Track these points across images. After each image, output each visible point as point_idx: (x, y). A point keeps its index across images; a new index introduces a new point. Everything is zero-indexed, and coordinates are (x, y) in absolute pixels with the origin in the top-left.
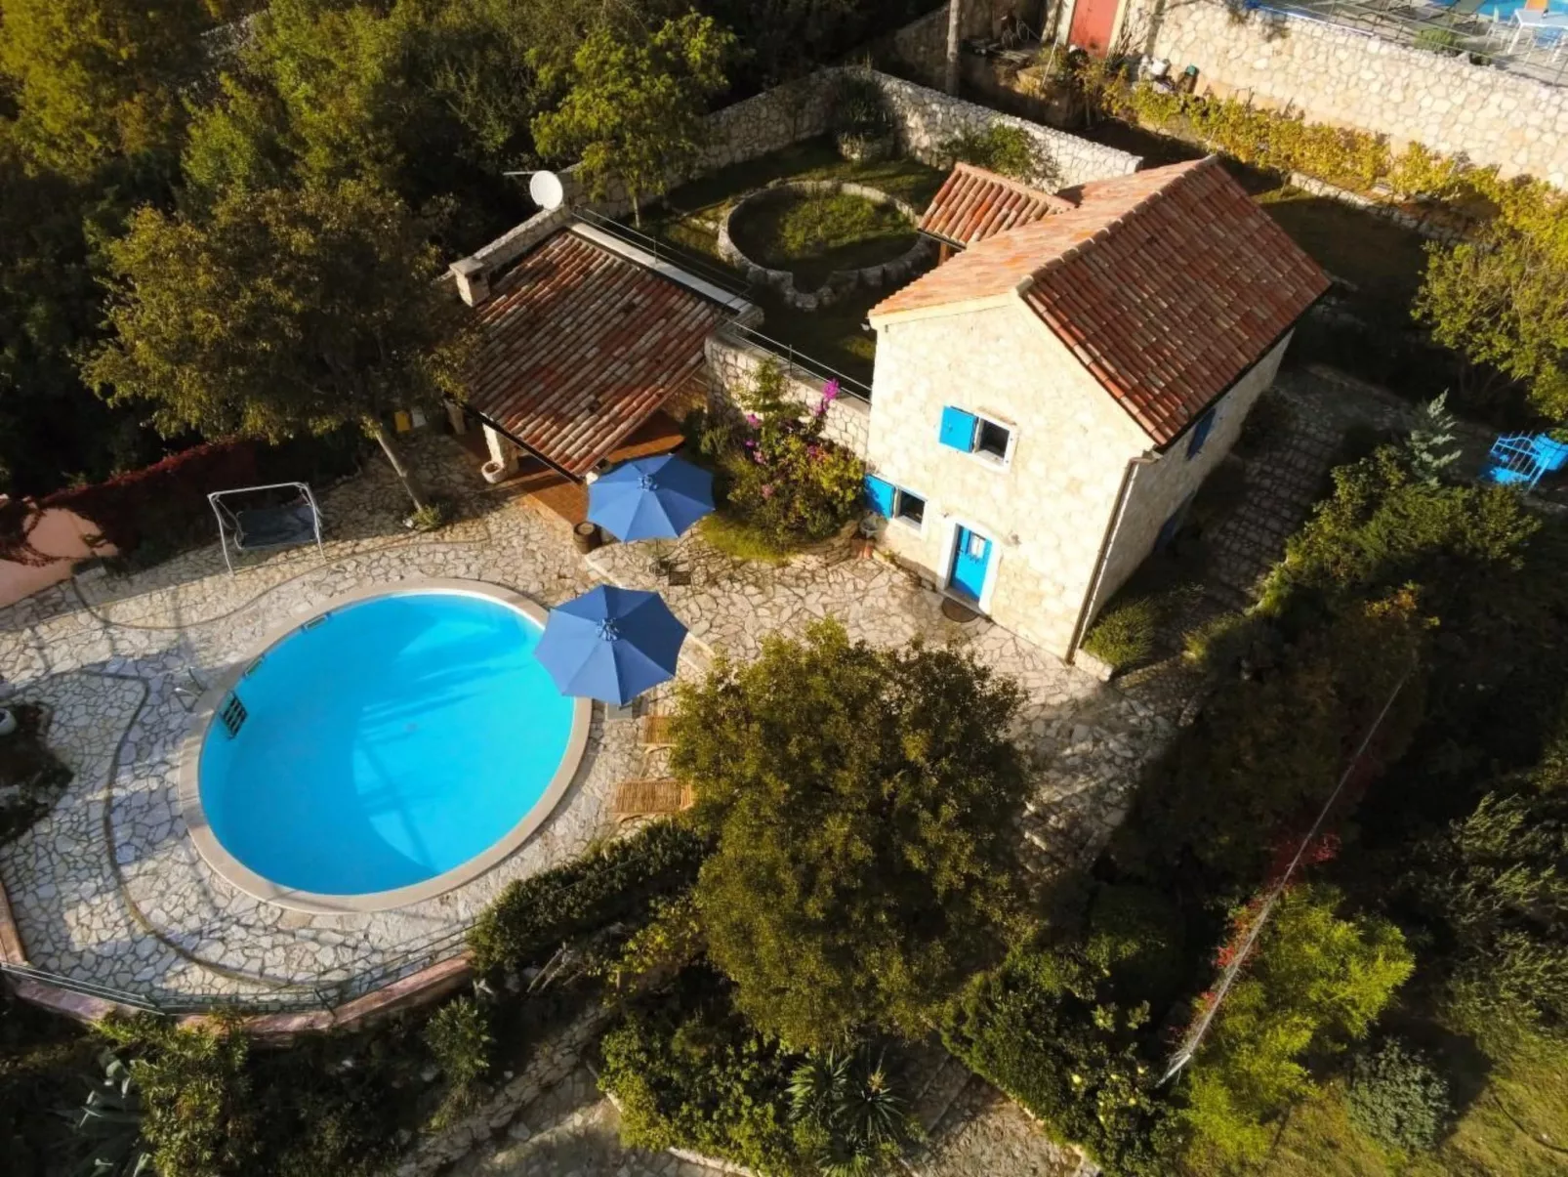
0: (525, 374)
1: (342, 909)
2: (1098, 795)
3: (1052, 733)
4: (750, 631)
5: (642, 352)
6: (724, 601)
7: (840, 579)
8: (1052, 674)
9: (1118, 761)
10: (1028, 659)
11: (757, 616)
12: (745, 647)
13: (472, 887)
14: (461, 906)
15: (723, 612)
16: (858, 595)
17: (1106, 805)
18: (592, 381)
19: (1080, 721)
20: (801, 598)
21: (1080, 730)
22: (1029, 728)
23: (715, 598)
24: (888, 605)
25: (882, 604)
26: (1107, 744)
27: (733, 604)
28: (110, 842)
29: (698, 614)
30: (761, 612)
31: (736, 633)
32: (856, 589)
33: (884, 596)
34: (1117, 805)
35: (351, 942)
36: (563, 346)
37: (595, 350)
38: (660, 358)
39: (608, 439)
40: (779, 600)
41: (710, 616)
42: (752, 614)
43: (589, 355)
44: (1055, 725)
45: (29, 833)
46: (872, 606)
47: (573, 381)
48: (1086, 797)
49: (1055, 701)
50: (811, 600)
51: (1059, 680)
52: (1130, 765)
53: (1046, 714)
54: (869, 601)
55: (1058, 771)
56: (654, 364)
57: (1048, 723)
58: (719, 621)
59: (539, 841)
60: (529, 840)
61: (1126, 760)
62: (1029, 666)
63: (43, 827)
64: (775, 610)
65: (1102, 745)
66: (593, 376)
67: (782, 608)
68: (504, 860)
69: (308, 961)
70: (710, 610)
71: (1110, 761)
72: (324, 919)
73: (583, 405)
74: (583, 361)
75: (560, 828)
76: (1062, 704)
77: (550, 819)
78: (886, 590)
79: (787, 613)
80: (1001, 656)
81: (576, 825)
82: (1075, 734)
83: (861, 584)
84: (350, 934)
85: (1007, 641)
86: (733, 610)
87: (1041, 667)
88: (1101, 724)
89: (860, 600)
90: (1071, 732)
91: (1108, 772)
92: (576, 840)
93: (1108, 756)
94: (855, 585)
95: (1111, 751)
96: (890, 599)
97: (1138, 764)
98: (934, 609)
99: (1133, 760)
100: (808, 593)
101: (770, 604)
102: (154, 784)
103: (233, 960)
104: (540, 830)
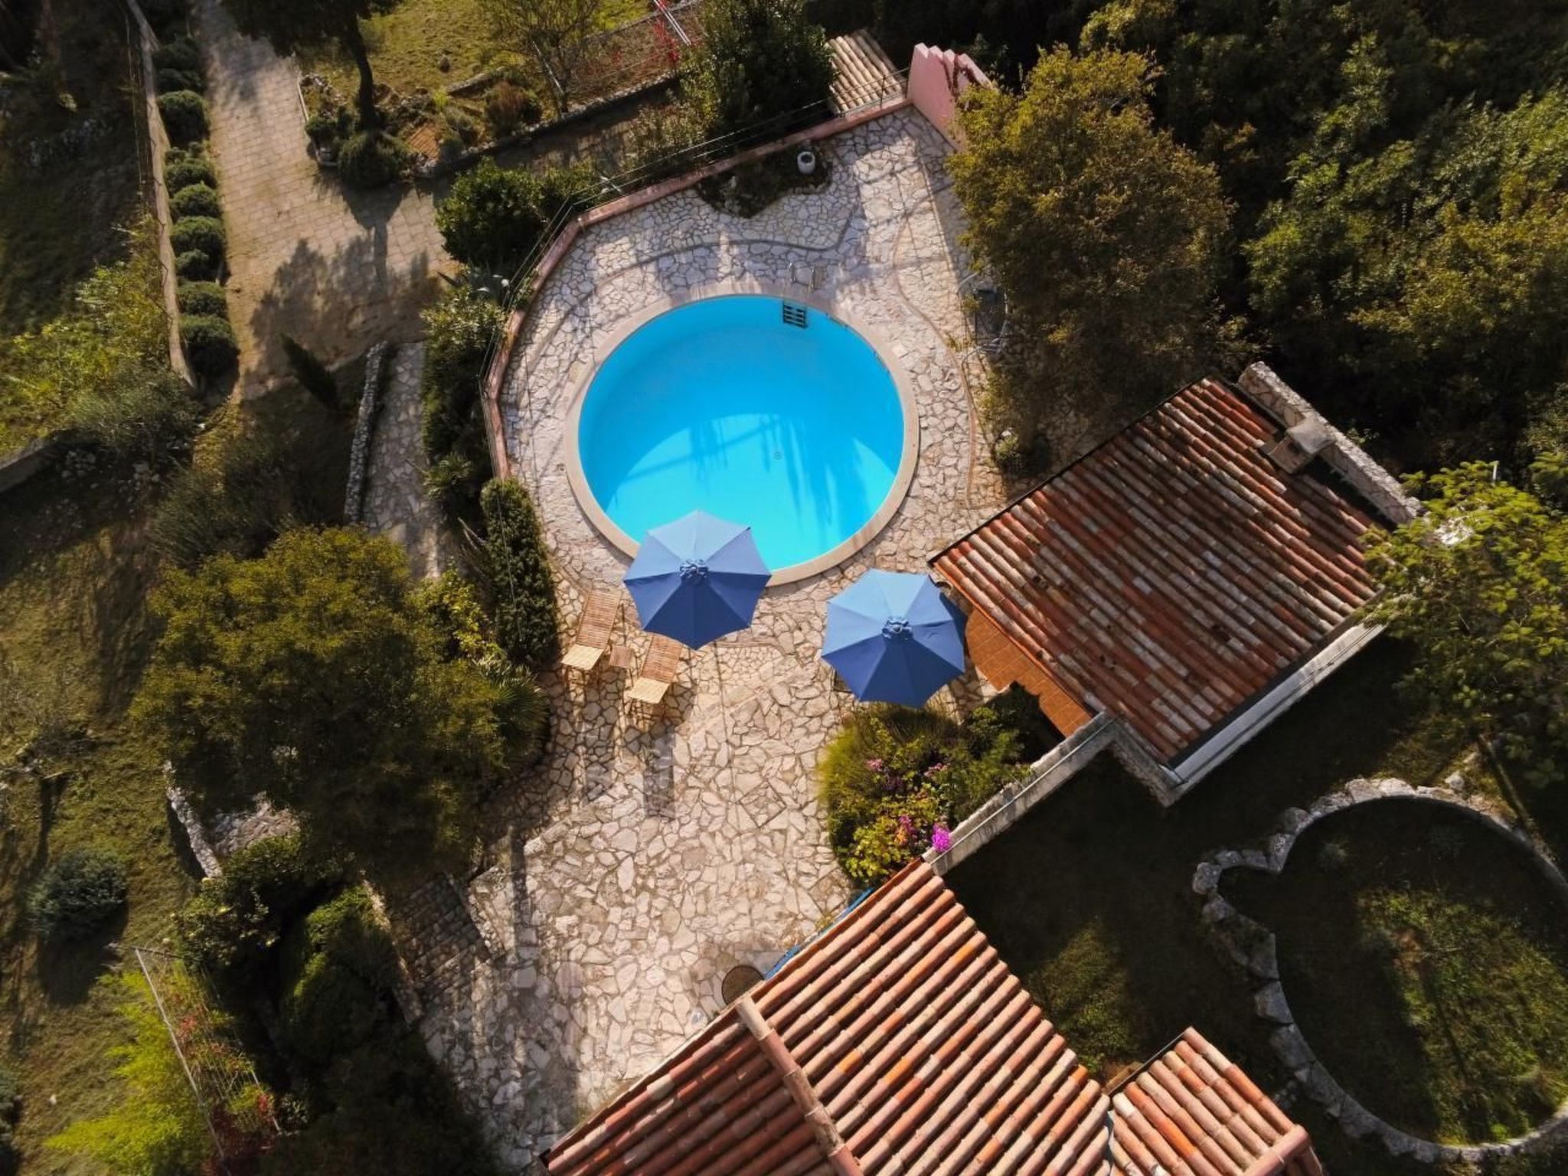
0: (1123, 512)
1: (574, 401)
2: (464, 1039)
3: (548, 1024)
4: (765, 744)
5: (1127, 641)
6: (815, 724)
7: (819, 859)
8: (621, 1059)
9: (494, 1082)
10: (649, 1039)
11: (786, 755)
12: (746, 734)
13: (566, 486)
14: (552, 478)
15: (800, 721)
16: (792, 874)
17: (452, 1044)
18: (1091, 583)
19: (552, 1062)
20: (801, 808)
21: (543, 1058)
22: (562, 1002)
23: (821, 716)
24: (769, 905)
25: (772, 897)
26: (517, 1080)
27: (808, 734)
28: (678, 252)
29: (801, 695)
30: (789, 762)
31: (766, 729)
32: (800, 874)
33: (782, 903)
34: (447, 1055)
35: (548, 408)
36: (1165, 554)
37: (1147, 589)
38: (1109, 663)
39: (981, 595)
40: (802, 783)
41: (796, 707)
42: (790, 750)
43: (1138, 582)
44: (557, 1032)
45: (702, 203)
46: (770, 885)
47: (1096, 564)
48: (465, 1027)
49: (586, 1046)
50: (796, 819)
51: (612, 1063)
52: (485, 1093)
53: (573, 1032)
54: (780, 884)
55: (504, 1011)
56: (1099, 652)
57: (562, 1025)
58: (786, 714)
59: (591, 535)
60: (594, 528)
61: (493, 1093)
62: (639, 1037)
63: (706, 209)
64: (790, 777)
65: (518, 1074)
66: (1099, 584)
67: (789, 784)
68: (581, 510)
69: (541, 382)
70: (804, 708)
71: (496, 1073)
72: (570, 390)
73: (1048, 571)
74: (1127, 573)
75: (600, 552)
76: (579, 1052)
77: (610, 546)
78: (791, 907)
79: (782, 788)
80: (663, 1010)
81: (599, 565)
82: (538, 1050)
83: (808, 883)
84: (554, 407)
85: (683, 1026)
86: (799, 732)
87: (634, 1050)
88: (542, 1084)
89: (783, 873)
90: (543, 1047)
91: (486, 1065)
92: (584, 564)
93: (504, 1074)
94: (807, 874)
95: (507, 1081)
96: (778, 909)
97: (483, 1104)
98: (750, 957)
99: (490, 1100)
100: (806, 819)
101: (798, 771)
102: (724, 270)
103: (559, 339)
104: (601, 537)
